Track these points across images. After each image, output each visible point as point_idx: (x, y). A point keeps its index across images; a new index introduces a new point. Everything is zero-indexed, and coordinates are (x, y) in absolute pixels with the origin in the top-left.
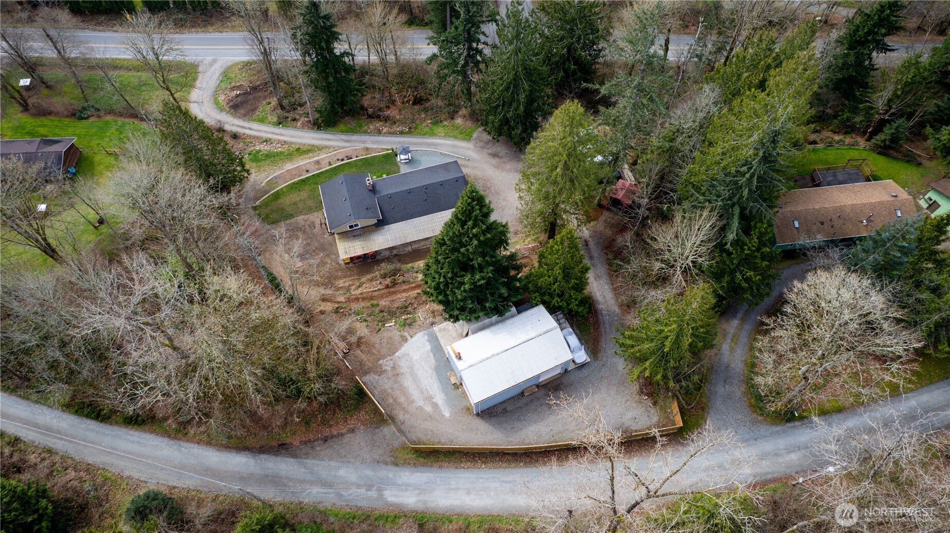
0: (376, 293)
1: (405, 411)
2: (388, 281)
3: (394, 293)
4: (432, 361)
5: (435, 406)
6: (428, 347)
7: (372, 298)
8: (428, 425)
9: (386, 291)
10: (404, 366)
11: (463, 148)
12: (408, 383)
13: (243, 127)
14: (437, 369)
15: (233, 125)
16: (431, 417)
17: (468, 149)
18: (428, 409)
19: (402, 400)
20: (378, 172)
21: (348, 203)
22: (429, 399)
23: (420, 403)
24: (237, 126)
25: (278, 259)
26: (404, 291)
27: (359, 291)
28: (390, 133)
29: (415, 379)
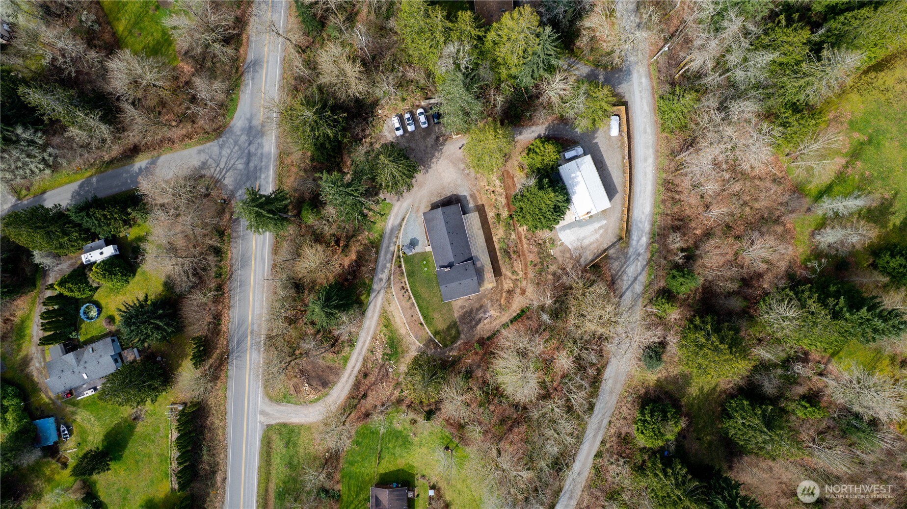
0: (523, 263)
1: (602, 243)
2: (514, 256)
3: (523, 252)
4: (576, 229)
5: (600, 228)
6: (568, 231)
7: (526, 265)
8: (610, 231)
9: (521, 257)
10: (577, 244)
11: (399, 210)
12: (586, 242)
13: (351, 374)
14: (581, 226)
15: (347, 381)
16: (606, 230)
17: (401, 206)
18: (601, 231)
19: (595, 245)
20: (420, 266)
21: (462, 282)
22: (596, 231)
23: (598, 236)
24: (349, 378)
25: (487, 326)
26: (522, 246)
27: (520, 273)
28: (376, 261)
29: (585, 238)
